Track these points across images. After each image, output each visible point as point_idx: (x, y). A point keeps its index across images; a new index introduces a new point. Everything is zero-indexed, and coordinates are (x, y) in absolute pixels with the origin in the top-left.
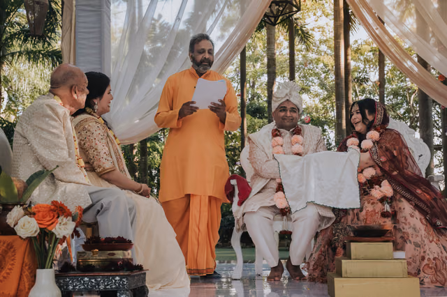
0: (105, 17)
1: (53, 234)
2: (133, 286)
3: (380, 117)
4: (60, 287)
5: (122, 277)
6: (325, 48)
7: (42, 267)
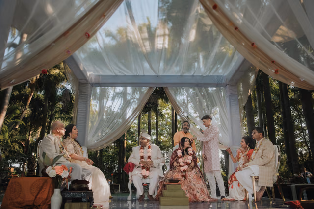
0: (88, 105)
1: (61, 176)
4: (62, 196)
5: (84, 193)
6: (169, 120)
7: (57, 188)
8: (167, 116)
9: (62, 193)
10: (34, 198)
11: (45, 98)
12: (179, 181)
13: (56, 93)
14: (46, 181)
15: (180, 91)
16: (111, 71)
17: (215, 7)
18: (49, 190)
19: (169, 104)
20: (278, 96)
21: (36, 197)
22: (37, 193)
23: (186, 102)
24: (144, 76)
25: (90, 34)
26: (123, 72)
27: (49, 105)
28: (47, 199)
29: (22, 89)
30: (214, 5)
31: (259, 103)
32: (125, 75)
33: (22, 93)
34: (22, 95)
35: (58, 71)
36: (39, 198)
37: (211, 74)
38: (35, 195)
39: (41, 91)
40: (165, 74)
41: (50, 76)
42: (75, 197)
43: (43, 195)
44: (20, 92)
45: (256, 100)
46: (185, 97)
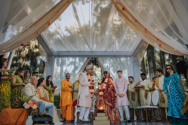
0: (53, 68)
1: (32, 108)
2: (49, 121)
3: (108, 75)
4: (33, 120)
5: (46, 118)
6: (100, 77)
7: (30, 115)
8: (98, 75)
9: (33, 118)
10: (16, 121)
11: (31, 65)
12: (104, 111)
13: (37, 62)
14: (23, 111)
15: (106, 61)
16: (66, 49)
17: (124, 9)
18: (25, 117)
19: (99, 68)
20: (159, 63)
21: (17, 121)
22: (17, 118)
23: (109, 67)
24: (84, 51)
25: (50, 23)
26: (72, 49)
27: (33, 69)
28: (24, 122)
29: (18, 60)
30: (123, 7)
31: (149, 67)
32: (74, 51)
33: (18, 62)
34: (18, 63)
35: (38, 50)
36: (19, 121)
37: (122, 50)
38: (17, 119)
39: (28, 61)
40: (96, 50)
41: (33, 53)
42: (41, 121)
43: (22, 120)
44: (17, 61)
45: (147, 66)
46: (108, 64)
